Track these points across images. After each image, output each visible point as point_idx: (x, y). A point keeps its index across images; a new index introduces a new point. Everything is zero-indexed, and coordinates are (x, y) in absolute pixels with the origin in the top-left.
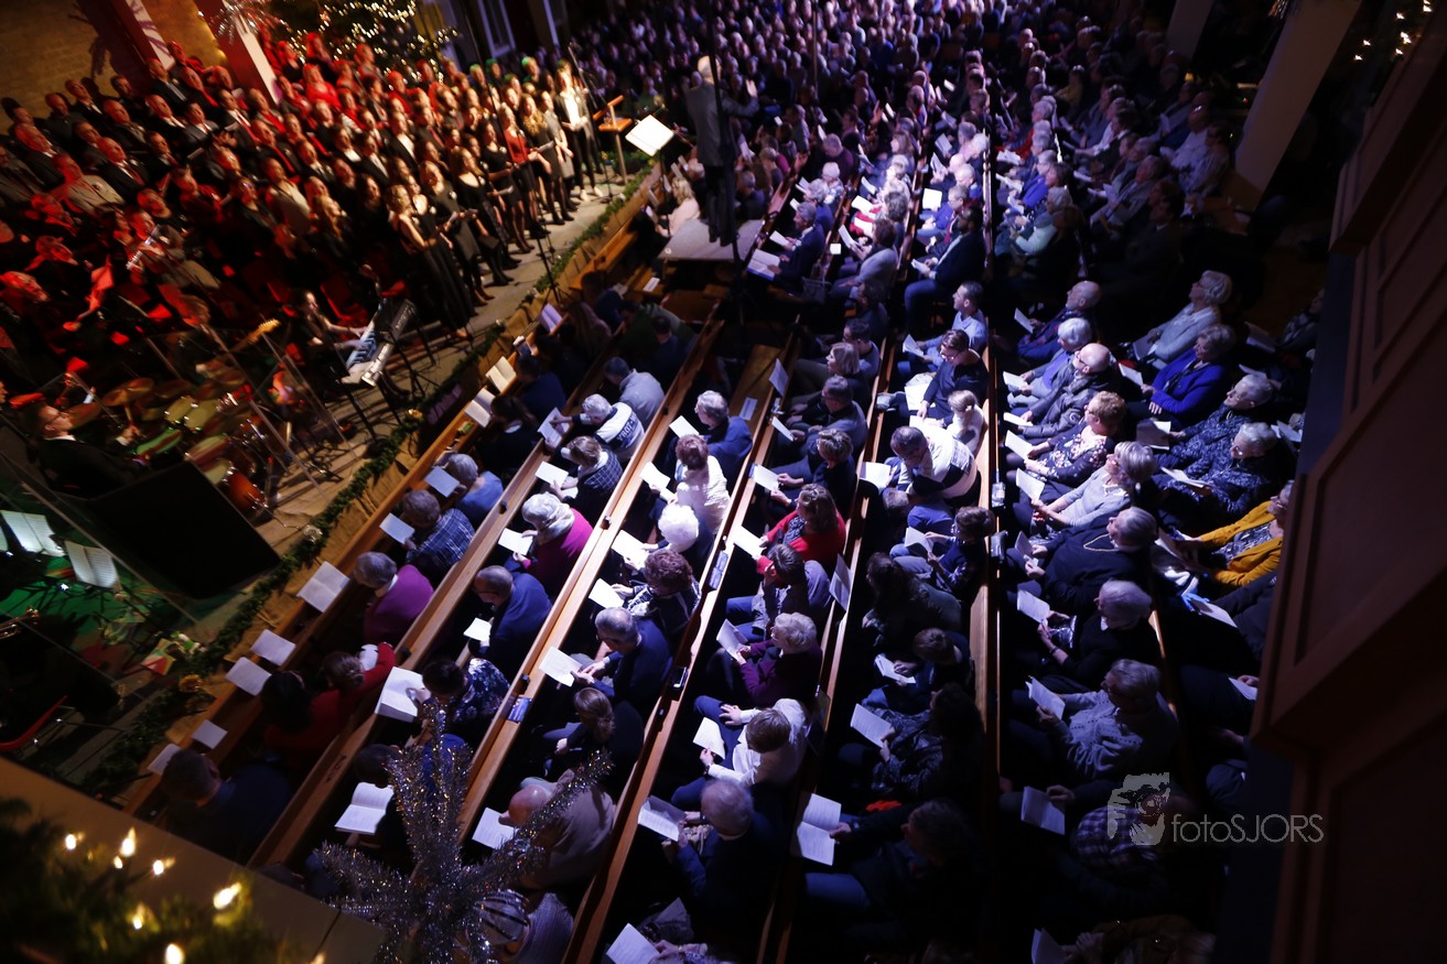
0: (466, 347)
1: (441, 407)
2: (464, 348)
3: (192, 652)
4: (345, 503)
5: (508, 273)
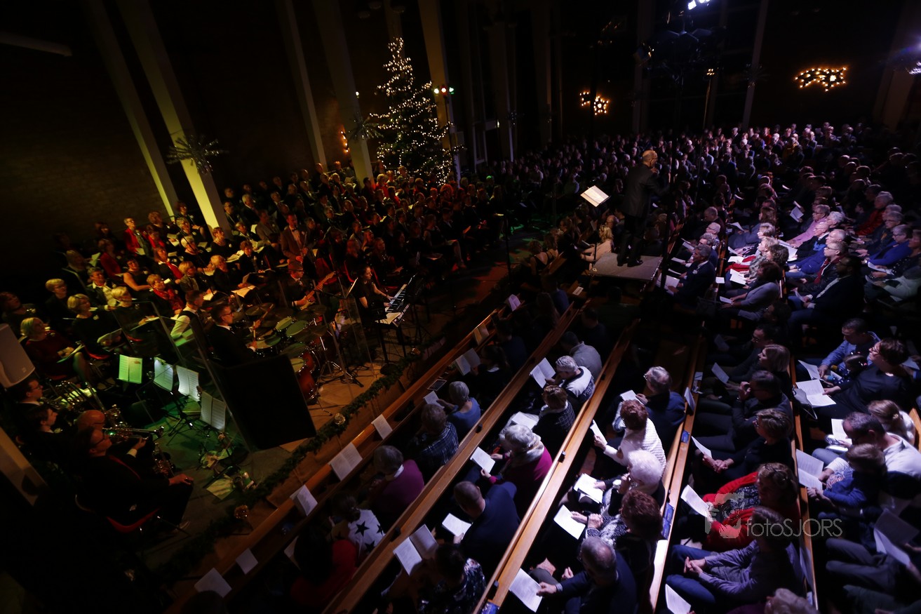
1: (432, 350)
3: (248, 486)
4: (364, 403)
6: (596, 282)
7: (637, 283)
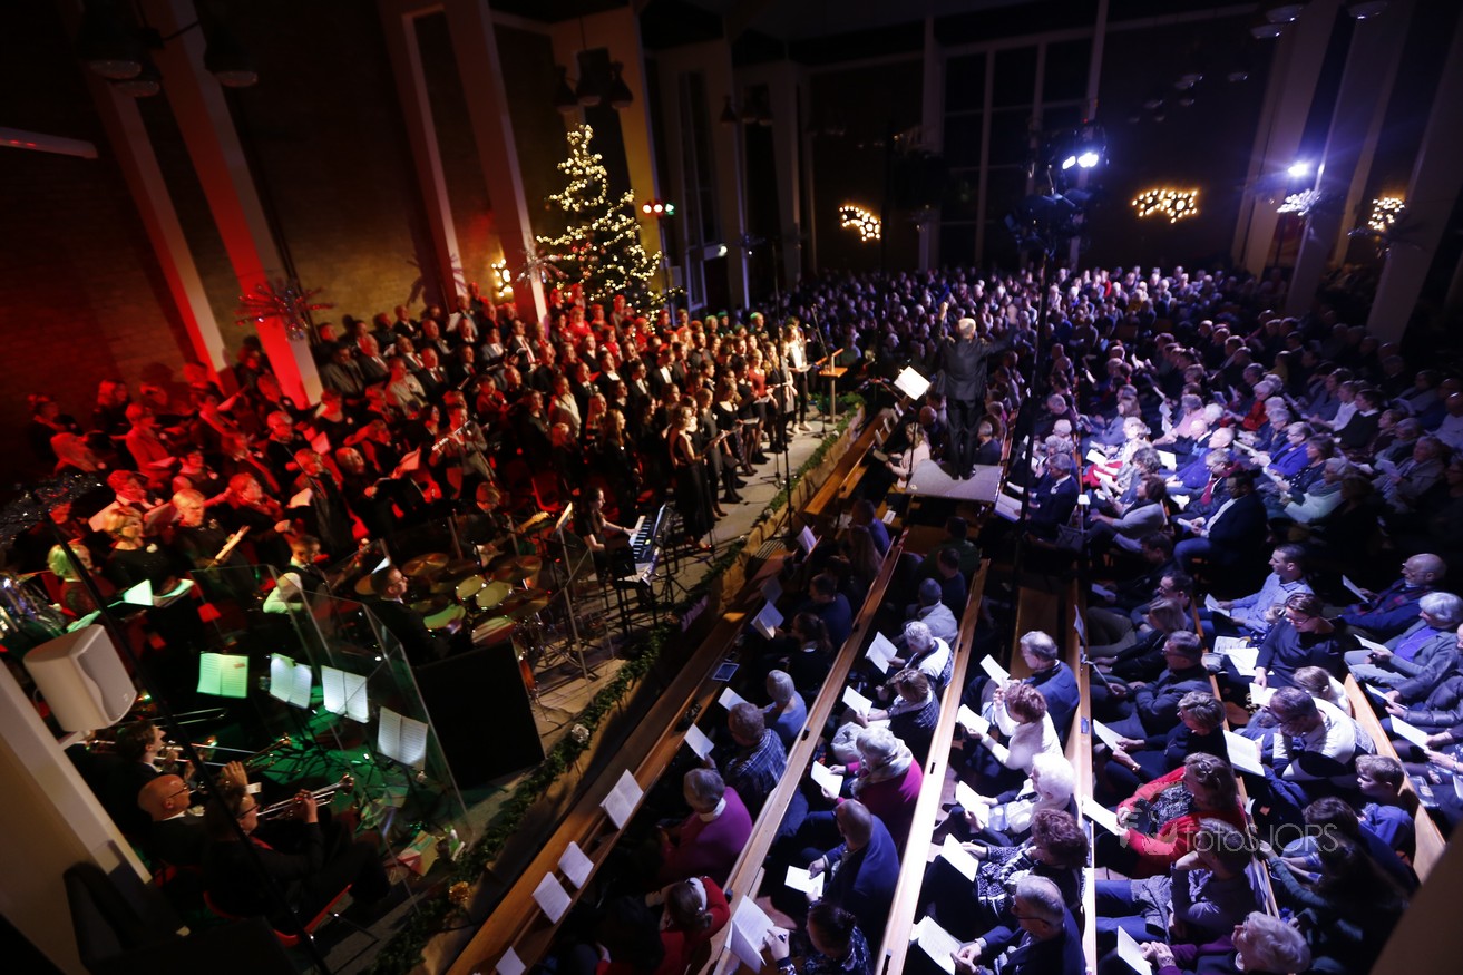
0: (708, 557)
2: (705, 559)
3: (457, 851)
5: (739, 492)
6: (916, 506)
7: (972, 505)
